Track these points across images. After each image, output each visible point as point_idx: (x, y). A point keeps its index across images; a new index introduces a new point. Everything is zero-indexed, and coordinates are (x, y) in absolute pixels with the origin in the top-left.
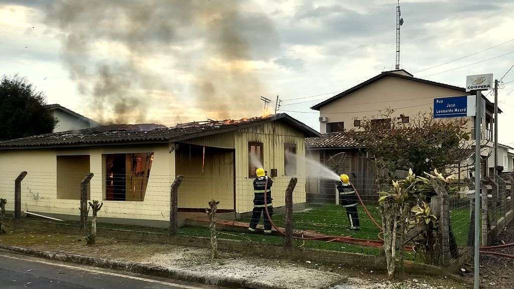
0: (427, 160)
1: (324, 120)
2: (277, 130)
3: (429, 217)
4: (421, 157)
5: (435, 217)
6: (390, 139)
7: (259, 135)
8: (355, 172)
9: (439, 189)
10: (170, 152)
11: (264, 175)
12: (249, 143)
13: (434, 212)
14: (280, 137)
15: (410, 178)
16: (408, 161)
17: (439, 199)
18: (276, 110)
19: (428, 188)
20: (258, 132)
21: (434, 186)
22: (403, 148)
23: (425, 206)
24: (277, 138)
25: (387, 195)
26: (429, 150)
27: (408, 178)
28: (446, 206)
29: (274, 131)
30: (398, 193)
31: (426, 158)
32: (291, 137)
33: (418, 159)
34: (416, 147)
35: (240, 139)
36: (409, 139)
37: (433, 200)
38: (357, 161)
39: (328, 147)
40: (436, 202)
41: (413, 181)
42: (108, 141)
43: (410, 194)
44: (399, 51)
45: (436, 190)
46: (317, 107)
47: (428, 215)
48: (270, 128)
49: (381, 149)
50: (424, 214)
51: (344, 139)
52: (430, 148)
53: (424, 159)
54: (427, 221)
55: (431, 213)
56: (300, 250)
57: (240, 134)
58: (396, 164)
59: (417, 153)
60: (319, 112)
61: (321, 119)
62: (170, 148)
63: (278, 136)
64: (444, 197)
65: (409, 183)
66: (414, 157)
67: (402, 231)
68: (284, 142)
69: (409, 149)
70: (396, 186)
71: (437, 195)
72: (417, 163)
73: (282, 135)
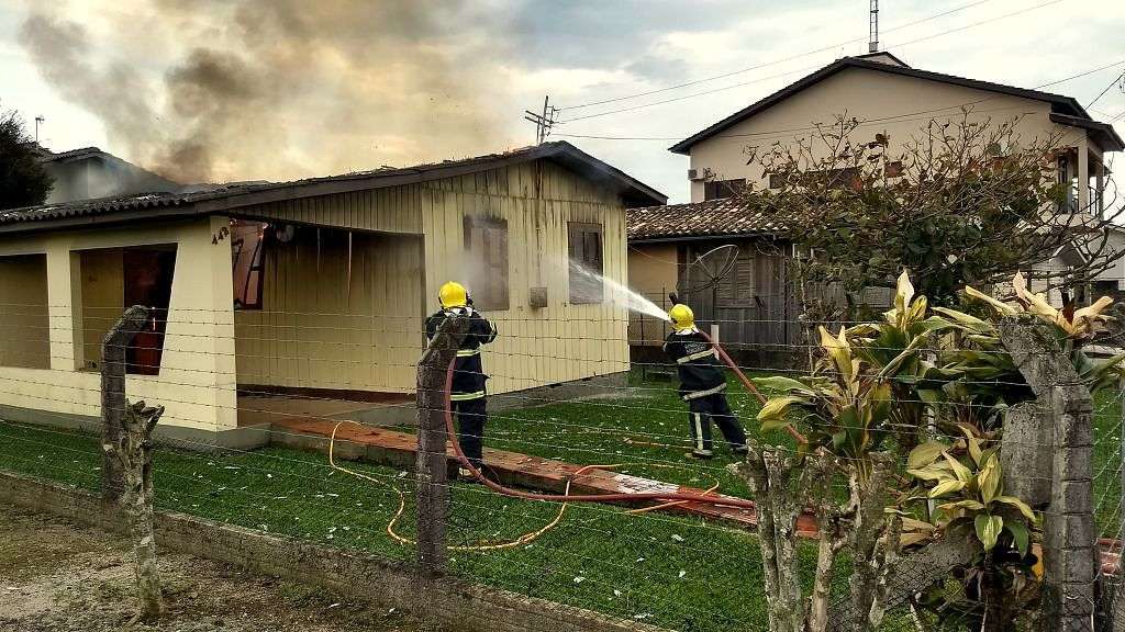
0: (952, 259)
1: (700, 176)
2: (546, 186)
3: (997, 508)
4: (936, 249)
5: (1026, 510)
6: (846, 202)
7: (495, 201)
8: (762, 295)
9: (1047, 372)
10: (215, 242)
11: (462, 303)
12: (464, 218)
13: (1021, 482)
14: (557, 206)
15: (901, 314)
16: (899, 262)
17: (1045, 419)
18: (543, 135)
19: (985, 363)
20: (493, 190)
21: (1017, 353)
22: (886, 225)
23: (975, 451)
24: (548, 208)
25: (793, 392)
26: (957, 228)
27: (892, 315)
28: (1083, 455)
29: (538, 190)
30: (843, 386)
31: (949, 252)
32: (587, 206)
33: (924, 256)
34: (919, 223)
35: (438, 210)
36: (900, 201)
37: (1017, 427)
38: (768, 268)
39: (696, 235)
40: (1031, 435)
41: (916, 329)
42: (64, 214)
43: (901, 390)
44: (876, 11)
45: (1032, 376)
46: (684, 148)
47: (988, 496)
48: (528, 182)
49: (822, 230)
50: (973, 491)
51: (738, 216)
52: (962, 224)
53: (944, 258)
54: (989, 532)
55: (1005, 486)
56: (465, 595)
57: (438, 197)
58: (865, 268)
59: (924, 238)
60: (689, 157)
61: (692, 174)
62: (215, 231)
63: (551, 201)
64: (1073, 410)
65: (897, 341)
66: (917, 250)
67: (857, 613)
68: (568, 217)
69: (901, 229)
70: (834, 352)
71: (1033, 397)
72: (924, 265)
73: (561, 201)
